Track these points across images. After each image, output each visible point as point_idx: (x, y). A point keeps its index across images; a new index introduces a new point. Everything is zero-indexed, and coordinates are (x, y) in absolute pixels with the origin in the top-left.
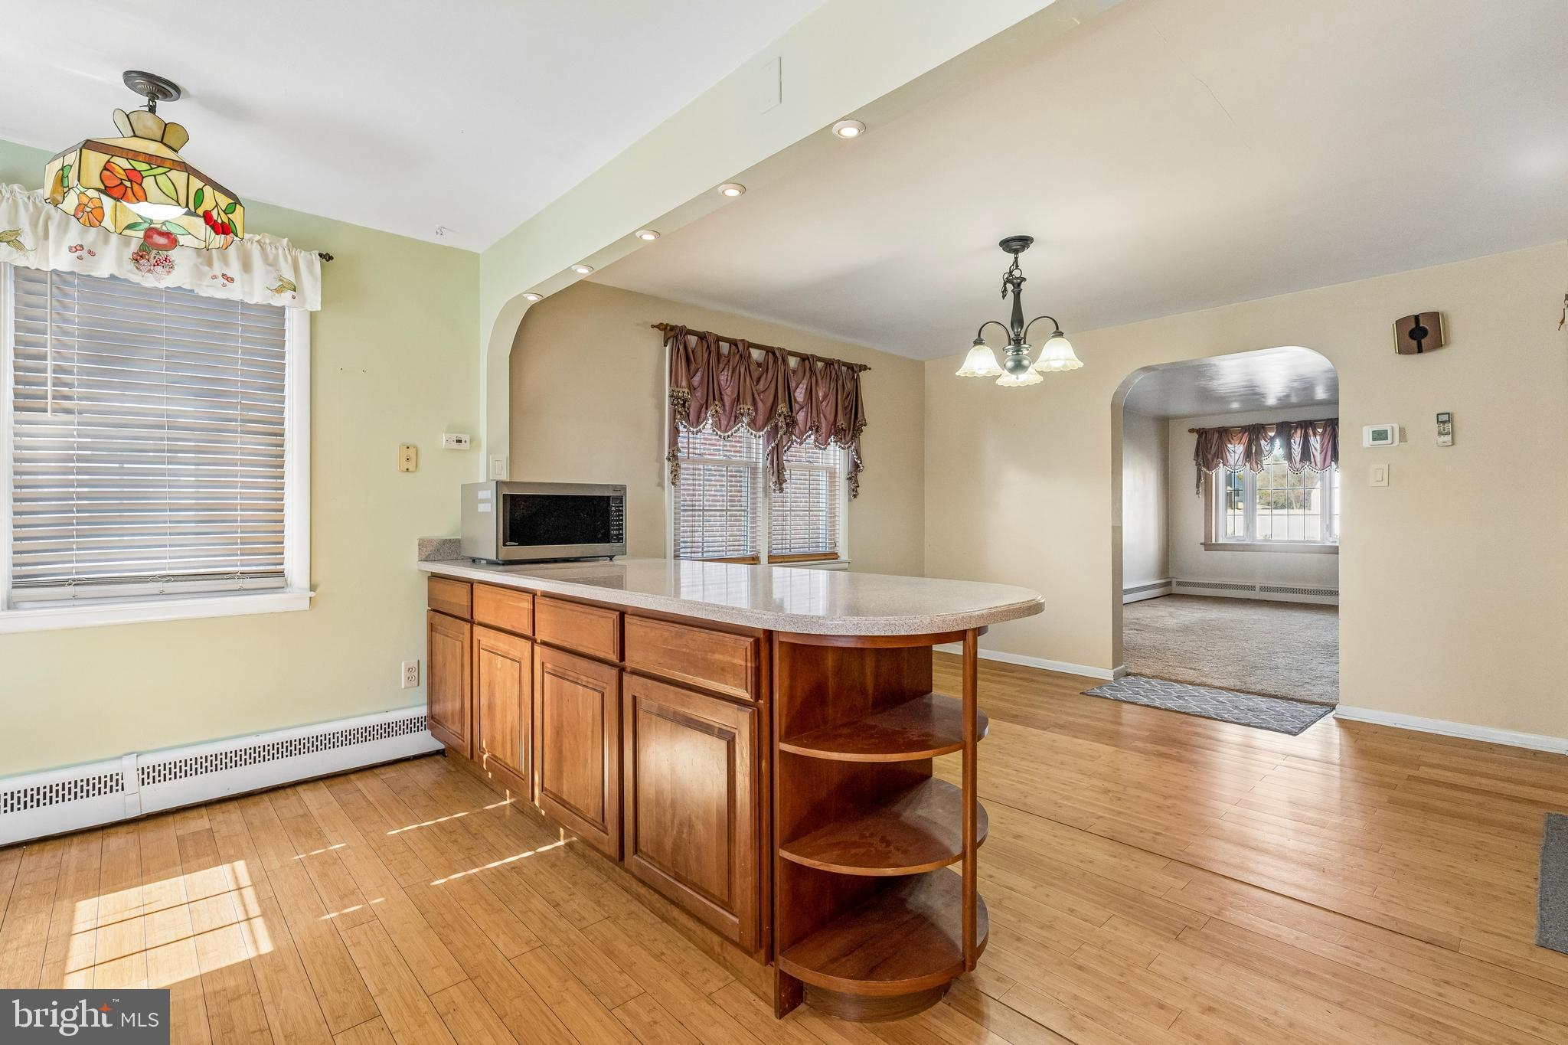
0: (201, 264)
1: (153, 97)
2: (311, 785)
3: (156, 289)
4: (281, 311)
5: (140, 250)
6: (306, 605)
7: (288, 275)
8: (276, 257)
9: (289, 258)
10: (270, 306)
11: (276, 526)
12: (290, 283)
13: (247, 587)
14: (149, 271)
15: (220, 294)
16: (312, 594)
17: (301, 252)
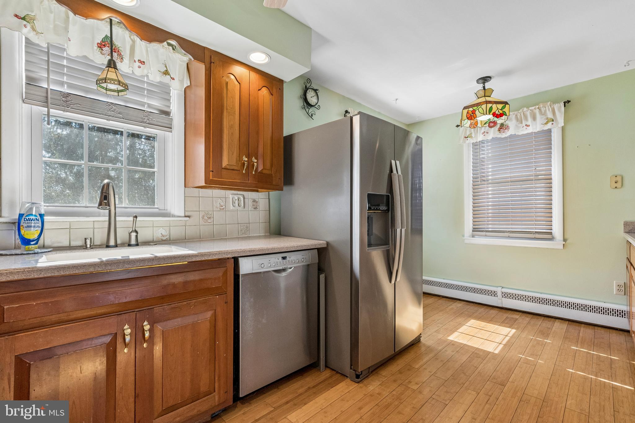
0: (518, 124)
1: (484, 83)
2: (563, 321)
3: (505, 137)
4: (549, 131)
5: (500, 126)
6: (562, 247)
7: (550, 115)
8: (545, 111)
9: (550, 109)
10: (543, 130)
11: (548, 215)
12: (551, 119)
13: (537, 237)
14: (504, 132)
15: (525, 132)
16: (564, 243)
17: (555, 105)
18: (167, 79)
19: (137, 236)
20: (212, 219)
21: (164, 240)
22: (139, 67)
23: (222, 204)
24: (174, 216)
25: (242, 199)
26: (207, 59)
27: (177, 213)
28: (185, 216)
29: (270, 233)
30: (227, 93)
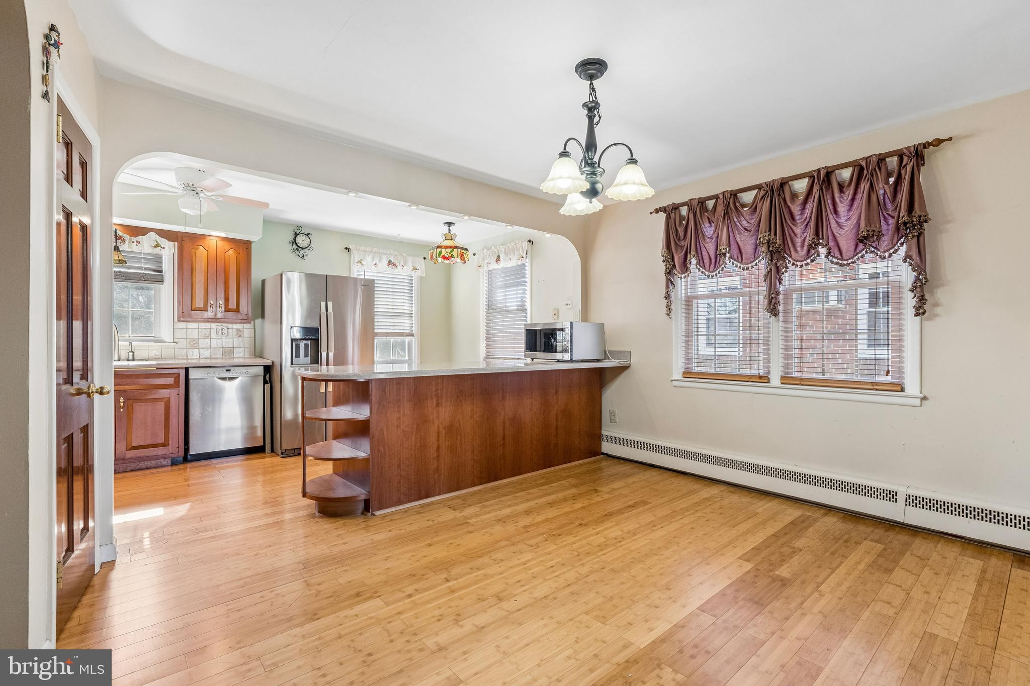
18: (158, 250)
19: (133, 355)
20: (198, 344)
21: (157, 359)
22: (137, 245)
23: (207, 333)
24: (165, 342)
25: (226, 329)
26: (179, 240)
27: (167, 340)
28: (174, 342)
29: (255, 355)
30: (196, 260)
